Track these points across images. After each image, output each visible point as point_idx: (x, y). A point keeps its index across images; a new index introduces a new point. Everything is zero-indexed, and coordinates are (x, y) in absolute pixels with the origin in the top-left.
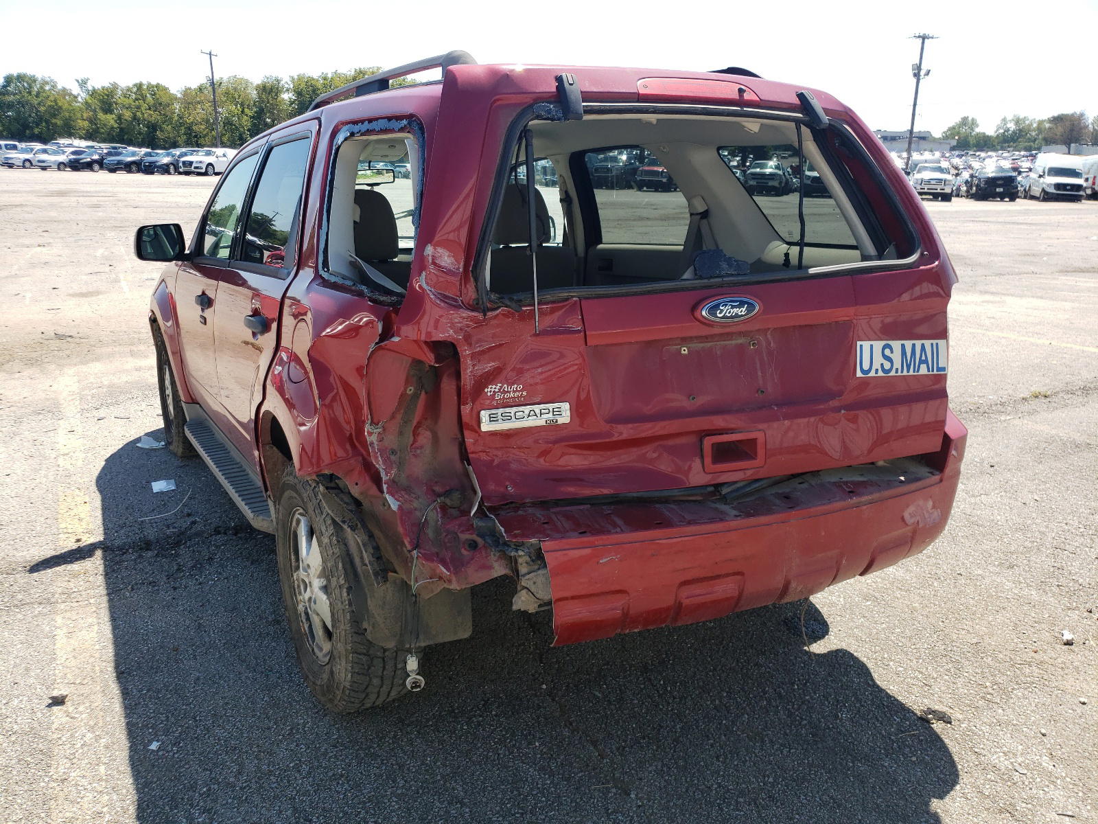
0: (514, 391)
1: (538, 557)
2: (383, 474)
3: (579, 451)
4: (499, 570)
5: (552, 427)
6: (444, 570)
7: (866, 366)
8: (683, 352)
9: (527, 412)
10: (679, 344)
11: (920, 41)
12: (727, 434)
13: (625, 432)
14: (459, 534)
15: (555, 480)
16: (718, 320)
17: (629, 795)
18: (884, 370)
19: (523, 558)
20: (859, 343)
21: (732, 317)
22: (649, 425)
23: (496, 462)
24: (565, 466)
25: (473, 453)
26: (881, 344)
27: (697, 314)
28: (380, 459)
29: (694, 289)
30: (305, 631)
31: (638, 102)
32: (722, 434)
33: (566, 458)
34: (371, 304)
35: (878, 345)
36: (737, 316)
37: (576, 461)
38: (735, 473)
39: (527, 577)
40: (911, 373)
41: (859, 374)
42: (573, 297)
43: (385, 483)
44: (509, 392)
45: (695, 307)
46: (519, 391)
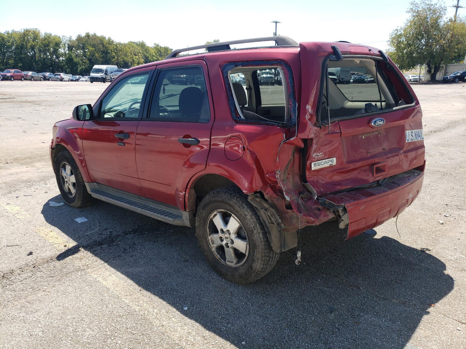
0: (321, 155)
1: (345, 210)
2: (283, 188)
3: (338, 174)
4: (331, 216)
5: (331, 167)
6: (312, 219)
7: (408, 139)
8: (363, 138)
9: (324, 162)
10: (362, 135)
11: (275, 24)
12: (378, 164)
13: (352, 166)
14: (312, 206)
15: (334, 185)
16: (376, 126)
17: (360, 288)
18: (412, 140)
19: (340, 210)
20: (406, 131)
21: (379, 125)
22: (358, 163)
23: (315, 180)
24: (335, 180)
25: (308, 178)
26: (411, 131)
27: (370, 124)
28: (281, 183)
29: (366, 116)
30: (218, 258)
31: (351, 54)
32: (377, 164)
33: (335, 177)
34: (279, 128)
35: (410, 131)
36: (381, 124)
37: (337, 178)
38: (380, 177)
39: (343, 216)
40: (417, 140)
41: (407, 142)
42: (336, 121)
43: (284, 192)
44: (319, 156)
45: (369, 122)
46: (322, 155)
